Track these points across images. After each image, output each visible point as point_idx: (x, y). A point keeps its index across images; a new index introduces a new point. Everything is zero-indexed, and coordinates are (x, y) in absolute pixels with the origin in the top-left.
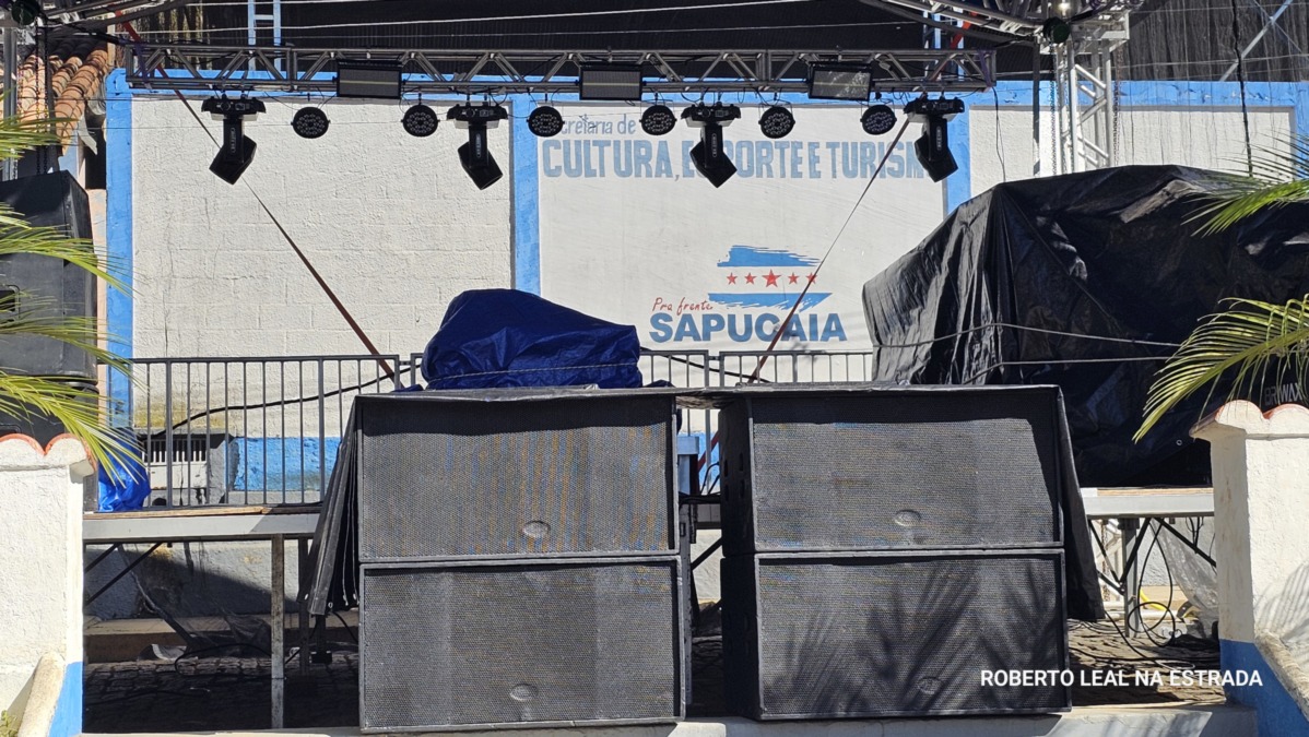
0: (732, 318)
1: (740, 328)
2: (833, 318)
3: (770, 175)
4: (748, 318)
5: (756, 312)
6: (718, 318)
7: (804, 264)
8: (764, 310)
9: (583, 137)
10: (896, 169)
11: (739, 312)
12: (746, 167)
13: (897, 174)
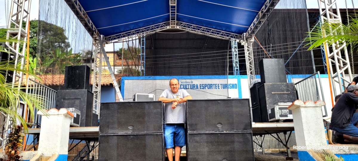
3: (212, 89)
9: (186, 84)
12: (209, 88)
13: (230, 88)
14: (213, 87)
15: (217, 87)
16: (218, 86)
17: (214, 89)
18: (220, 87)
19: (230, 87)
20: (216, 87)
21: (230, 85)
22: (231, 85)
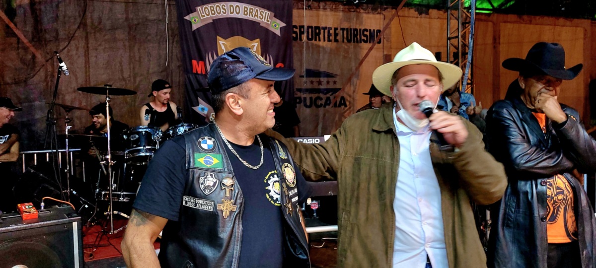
0: (305, 99)
1: (308, 103)
2: (343, 98)
3: (320, 40)
4: (311, 98)
5: (314, 96)
6: (300, 98)
7: (332, 77)
8: (316, 95)
10: (365, 39)
11: (307, 96)
12: (310, 37)
13: (366, 42)
14: (322, 36)
15: (332, 38)
16: (336, 35)
17: (324, 40)
18: (339, 38)
19: (365, 38)
20: (329, 35)
21: (365, 33)
22: (368, 33)
